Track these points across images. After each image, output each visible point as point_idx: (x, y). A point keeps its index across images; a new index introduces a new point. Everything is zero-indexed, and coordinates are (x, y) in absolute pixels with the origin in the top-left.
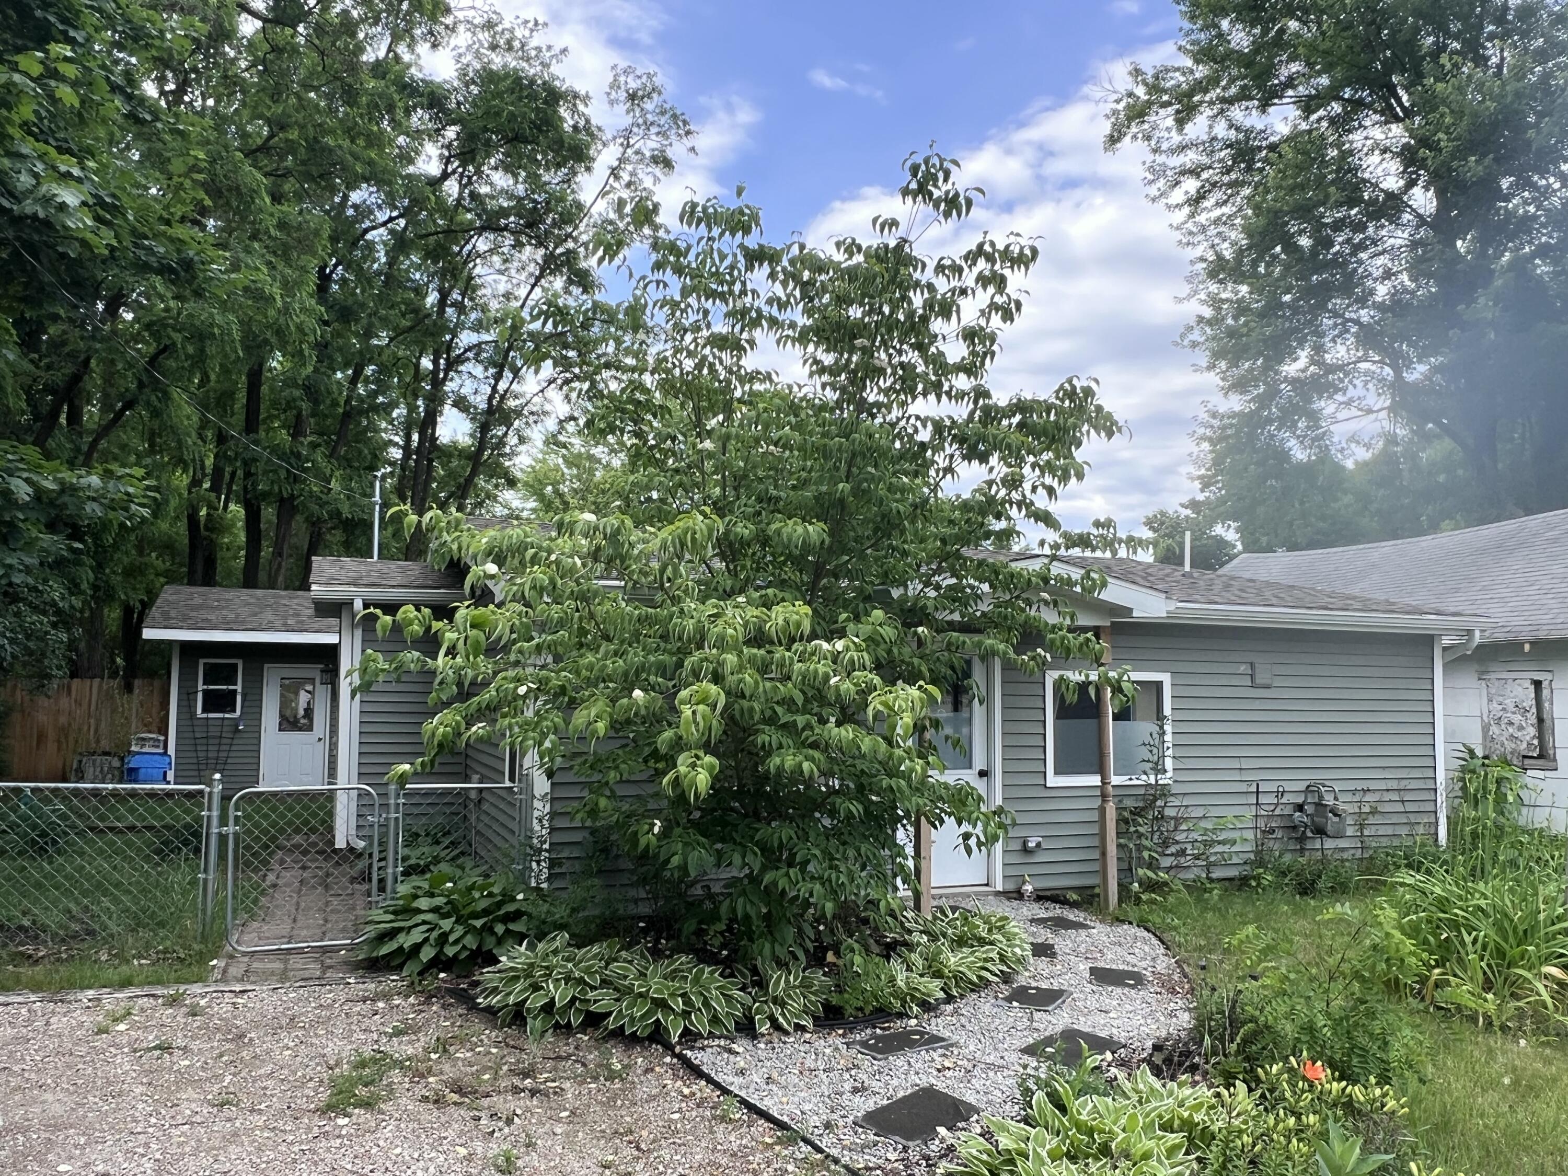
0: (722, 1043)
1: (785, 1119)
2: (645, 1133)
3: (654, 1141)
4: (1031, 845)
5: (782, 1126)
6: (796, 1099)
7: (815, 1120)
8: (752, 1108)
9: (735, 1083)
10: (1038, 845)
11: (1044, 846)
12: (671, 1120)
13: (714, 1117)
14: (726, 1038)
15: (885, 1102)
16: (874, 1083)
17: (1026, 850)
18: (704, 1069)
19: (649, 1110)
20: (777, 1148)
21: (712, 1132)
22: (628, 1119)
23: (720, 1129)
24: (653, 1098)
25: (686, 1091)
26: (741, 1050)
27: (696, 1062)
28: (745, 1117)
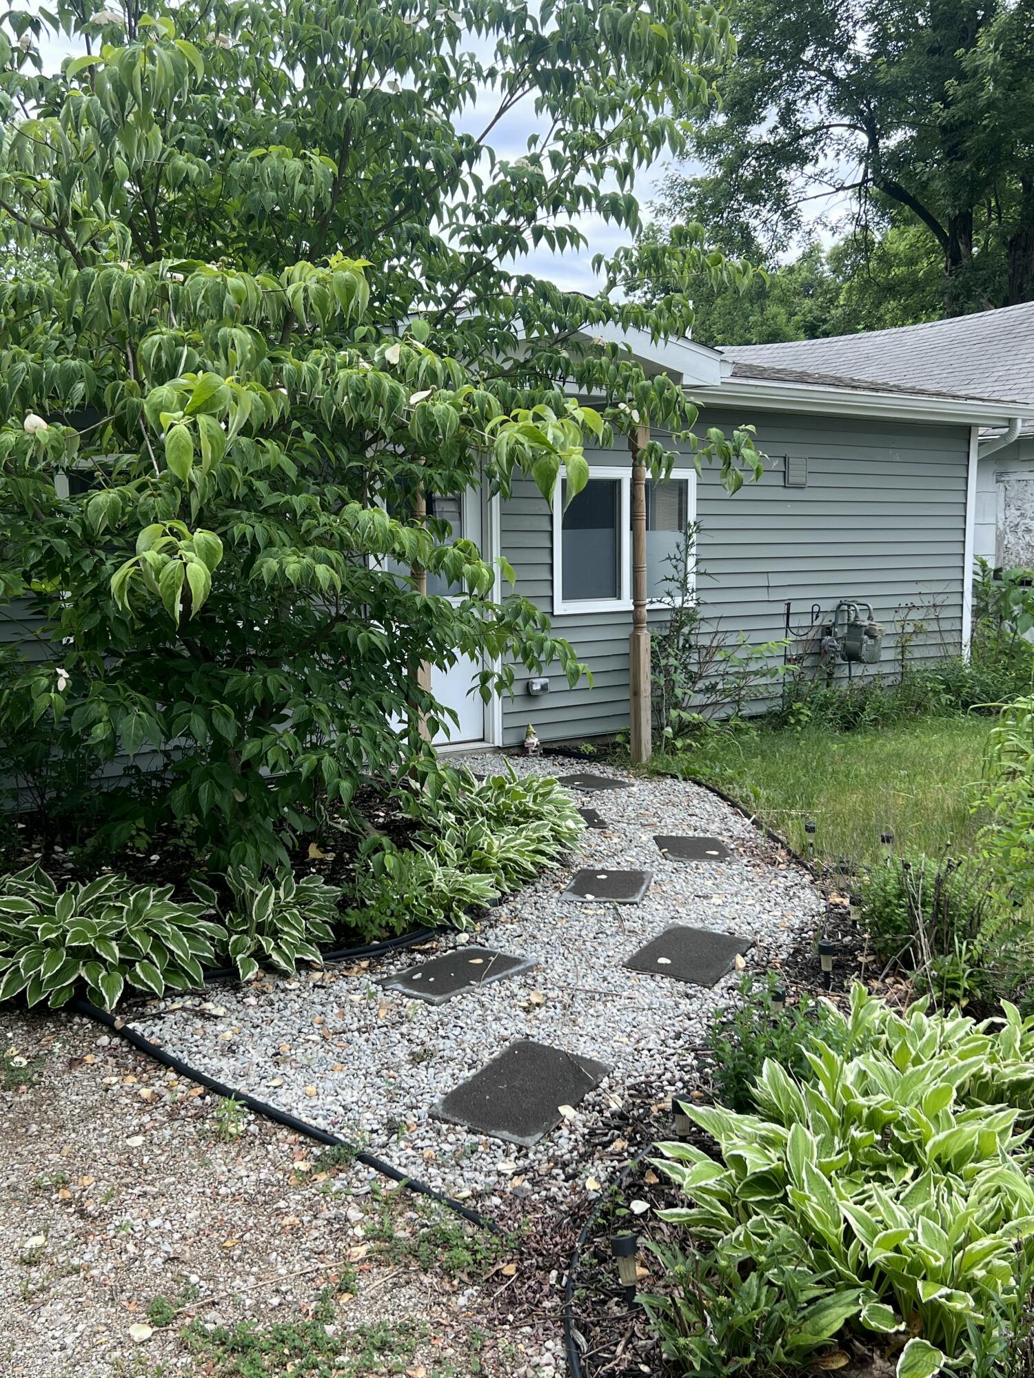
0: (189, 1004)
1: (321, 1124)
2: (88, 1181)
3: (109, 1196)
4: (536, 687)
5: (322, 1138)
6: (329, 1085)
7: (369, 1120)
8: (260, 1110)
9: (223, 1070)
10: (544, 688)
11: (551, 689)
12: (128, 1150)
13: (202, 1135)
14: (193, 994)
15: (468, 1074)
16: (441, 1044)
17: (529, 694)
18: (169, 1050)
19: (90, 1136)
20: (322, 1177)
21: (205, 1164)
22: (54, 1157)
23: (217, 1154)
24: (90, 1112)
25: (145, 1093)
26: (220, 1011)
27: (154, 1040)
28: (253, 1128)
